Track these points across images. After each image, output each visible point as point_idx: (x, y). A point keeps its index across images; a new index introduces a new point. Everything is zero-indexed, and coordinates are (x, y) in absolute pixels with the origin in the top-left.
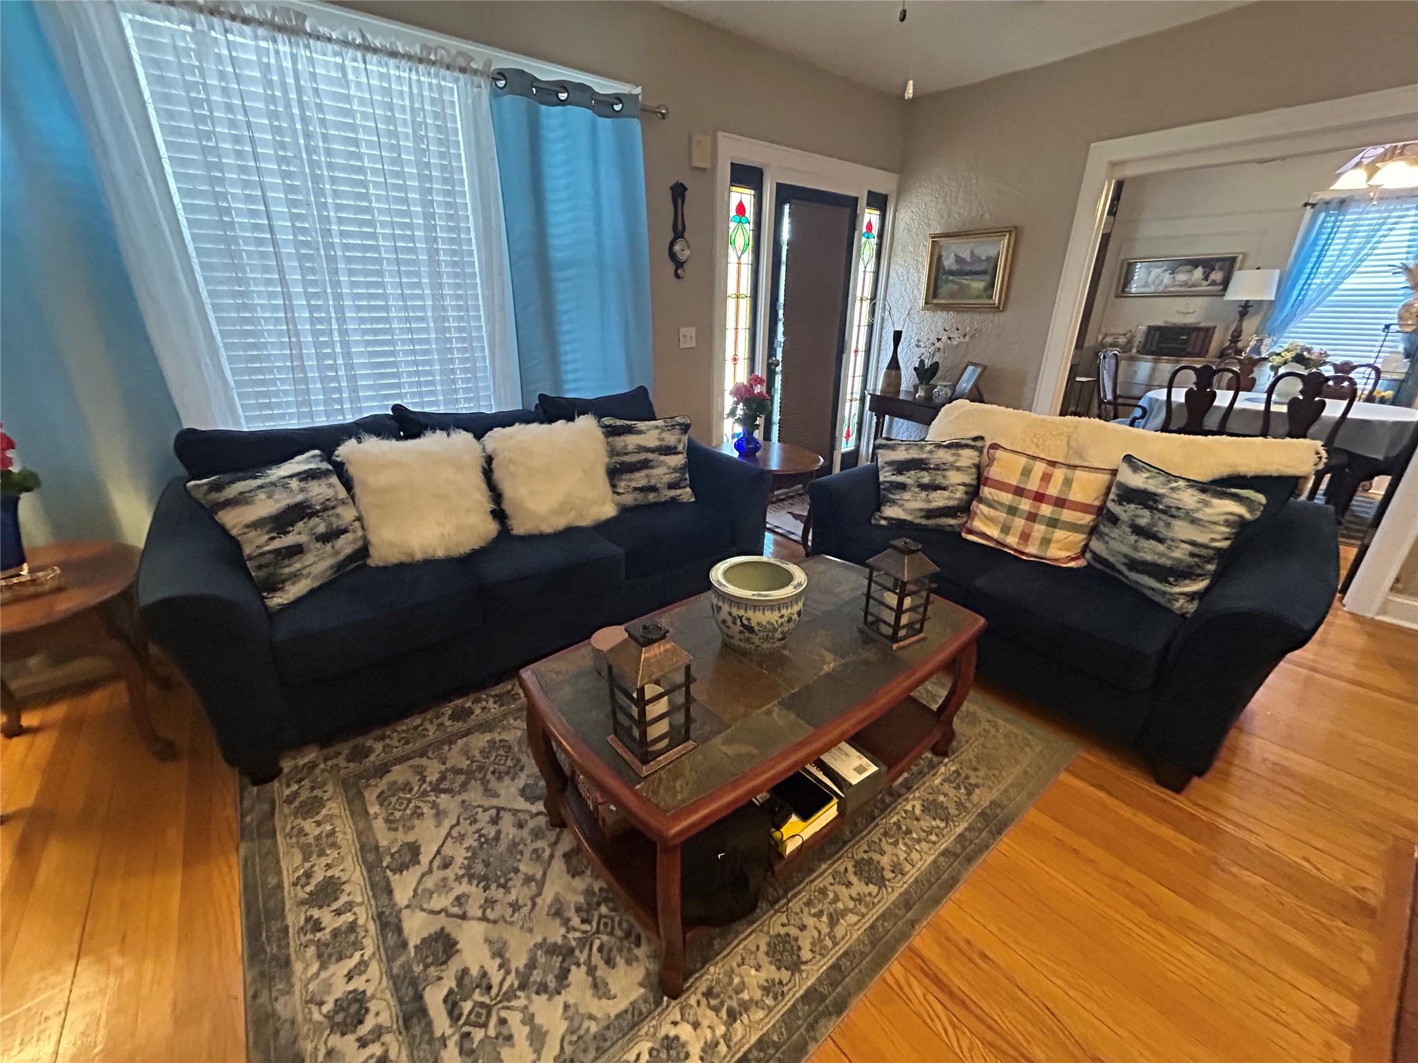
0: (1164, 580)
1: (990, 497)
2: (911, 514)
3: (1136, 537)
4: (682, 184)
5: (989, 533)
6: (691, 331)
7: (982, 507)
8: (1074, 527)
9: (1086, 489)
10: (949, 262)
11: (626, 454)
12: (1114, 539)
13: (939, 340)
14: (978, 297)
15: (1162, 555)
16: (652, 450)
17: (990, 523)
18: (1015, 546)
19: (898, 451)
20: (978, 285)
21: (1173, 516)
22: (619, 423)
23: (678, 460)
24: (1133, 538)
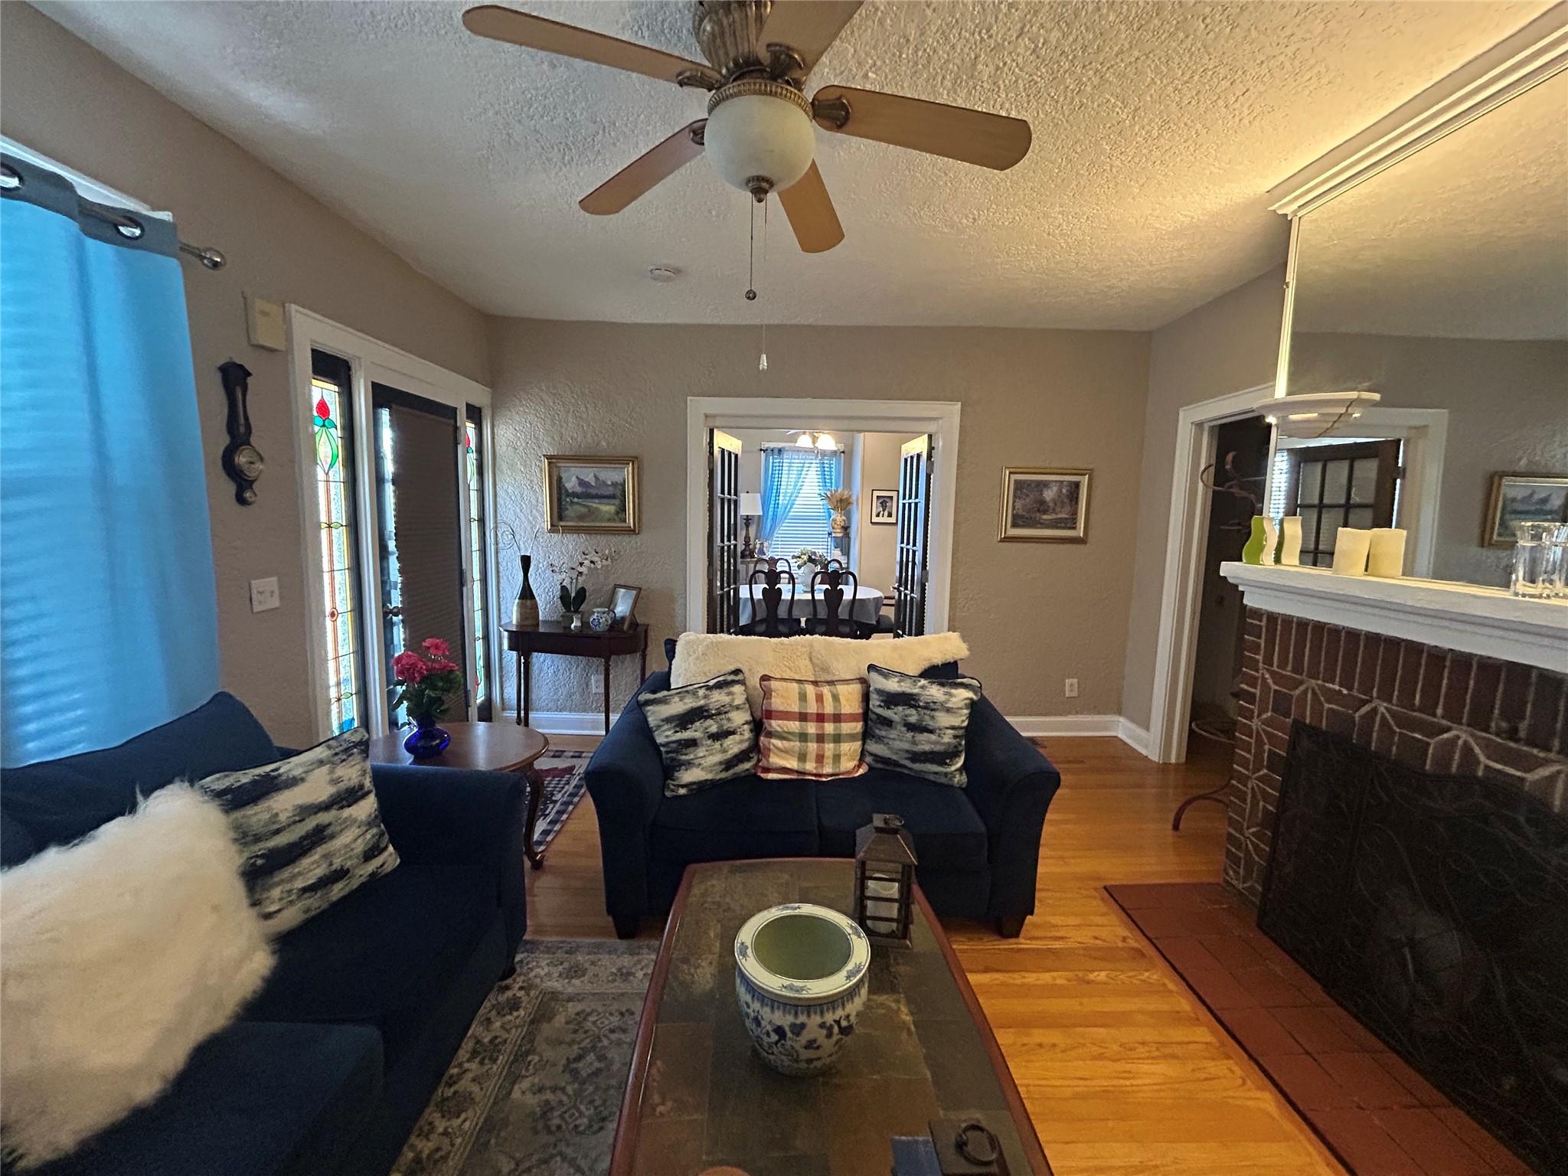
0: (943, 764)
1: (778, 729)
2: (711, 771)
3: (912, 734)
4: (241, 367)
5: (789, 766)
6: (271, 583)
7: (775, 741)
8: (852, 737)
9: (850, 700)
10: (571, 484)
11: (277, 832)
12: (894, 739)
13: (581, 564)
14: (609, 520)
15: (936, 743)
16: (326, 807)
17: (783, 755)
18: (815, 771)
19: (673, 705)
20: (608, 508)
21: (932, 710)
22: (245, 777)
23: (368, 806)
24: (910, 735)
